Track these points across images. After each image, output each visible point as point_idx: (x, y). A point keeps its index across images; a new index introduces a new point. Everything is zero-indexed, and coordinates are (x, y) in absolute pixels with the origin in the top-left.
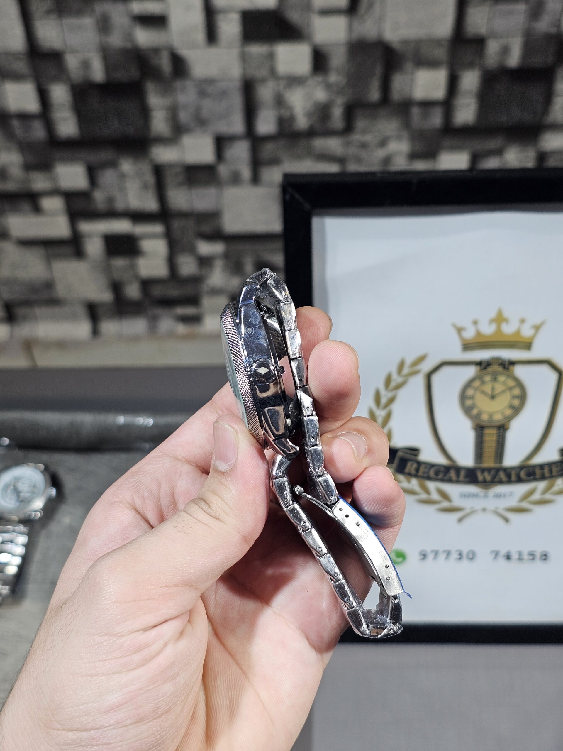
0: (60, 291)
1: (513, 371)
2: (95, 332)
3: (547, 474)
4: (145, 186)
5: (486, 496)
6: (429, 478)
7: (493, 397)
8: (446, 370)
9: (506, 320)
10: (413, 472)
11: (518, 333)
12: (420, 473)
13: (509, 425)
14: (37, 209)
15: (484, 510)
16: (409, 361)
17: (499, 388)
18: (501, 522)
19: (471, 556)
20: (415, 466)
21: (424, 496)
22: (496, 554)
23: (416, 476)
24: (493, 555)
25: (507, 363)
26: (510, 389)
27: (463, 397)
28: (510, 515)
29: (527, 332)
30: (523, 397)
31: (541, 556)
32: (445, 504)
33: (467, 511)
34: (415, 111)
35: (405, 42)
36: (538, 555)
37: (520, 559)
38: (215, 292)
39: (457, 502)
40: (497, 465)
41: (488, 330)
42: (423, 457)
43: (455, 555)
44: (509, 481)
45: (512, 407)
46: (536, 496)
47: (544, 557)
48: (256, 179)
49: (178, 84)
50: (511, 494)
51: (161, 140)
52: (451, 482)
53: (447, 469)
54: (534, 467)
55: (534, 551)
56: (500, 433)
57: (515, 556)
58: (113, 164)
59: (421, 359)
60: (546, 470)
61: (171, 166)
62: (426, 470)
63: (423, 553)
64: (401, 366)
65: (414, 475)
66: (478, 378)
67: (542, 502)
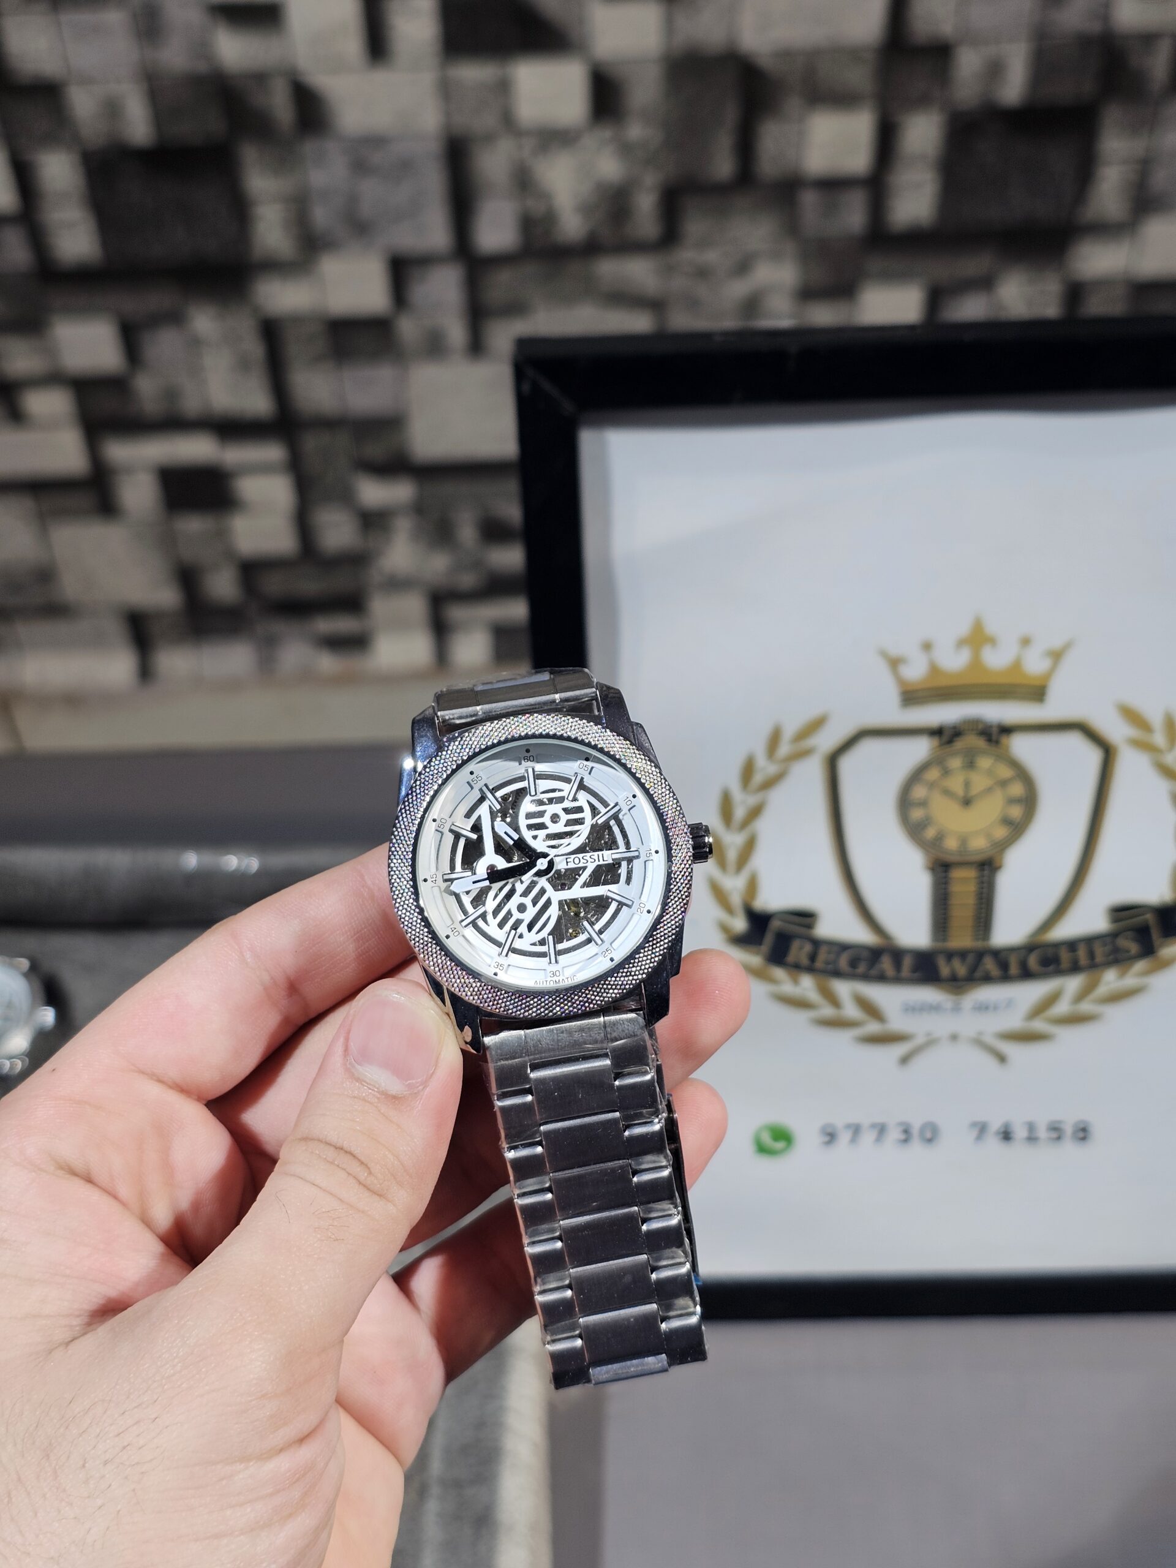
0: (70, 587)
1: (1007, 748)
2: (146, 672)
3: (1083, 960)
4: (243, 365)
5: (957, 1009)
6: (838, 974)
7: (967, 802)
8: (868, 748)
9: (992, 641)
10: (805, 961)
11: (1017, 665)
12: (819, 964)
13: (1001, 859)
14: (17, 416)
15: (954, 1038)
16: (789, 731)
17: (979, 782)
18: (990, 1062)
19: (928, 1135)
20: (808, 948)
21: (828, 1011)
22: (982, 1129)
23: (810, 969)
24: (975, 1133)
25: (995, 731)
26: (1004, 783)
27: (905, 803)
28: (1008, 1048)
29: (1035, 665)
30: (1029, 801)
31: (1075, 1133)
33: (920, 1040)
34: (809, 199)
35: (786, 54)
36: (1069, 1130)
37: (1032, 1139)
38: (397, 584)
39: (897, 1022)
40: (979, 944)
41: (953, 661)
42: (825, 929)
43: (894, 1134)
44: (1005, 977)
45: (1007, 821)
46: (1063, 1007)
47: (1081, 1135)
48: (476, 347)
49: (309, 147)
50: (1010, 1003)
51: (274, 266)
52: (884, 982)
53: (874, 954)
54: (1057, 945)
55: (1060, 1122)
56: (983, 876)
57: (1020, 1133)
58: (175, 318)
59: (816, 725)
60: (1082, 953)
61: (297, 320)
62: (832, 957)
63: (829, 1130)
64: (774, 740)
65: (806, 968)
66: (934, 762)
67: (1074, 1020)
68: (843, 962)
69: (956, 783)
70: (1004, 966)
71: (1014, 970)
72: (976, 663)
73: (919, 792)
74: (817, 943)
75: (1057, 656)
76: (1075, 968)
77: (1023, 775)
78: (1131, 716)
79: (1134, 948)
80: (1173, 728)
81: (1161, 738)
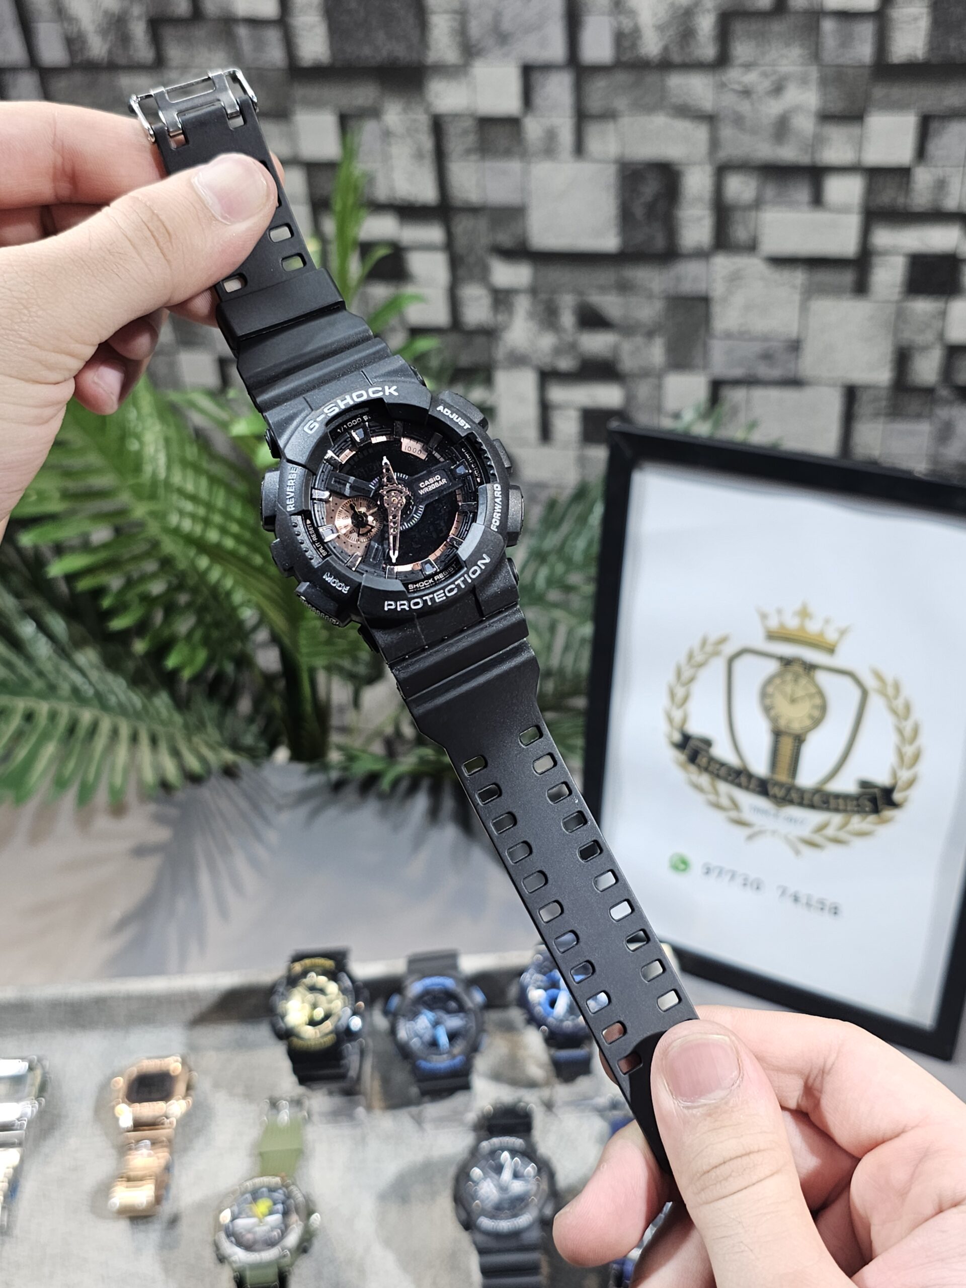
1: (814, 677)
3: (841, 807)
5: (776, 816)
7: (793, 701)
8: (748, 659)
9: (810, 616)
10: (705, 766)
11: (821, 634)
12: (711, 770)
13: (807, 736)
15: (774, 832)
16: (711, 639)
17: (800, 693)
18: (792, 853)
19: (755, 886)
20: (706, 759)
22: (784, 891)
24: (780, 892)
25: (807, 666)
27: (764, 694)
28: (802, 847)
29: (831, 636)
30: (823, 708)
31: (830, 909)
32: (734, 814)
33: (756, 829)
36: (828, 906)
37: (808, 905)
39: (747, 815)
40: (789, 780)
41: (792, 623)
43: (739, 880)
44: (801, 804)
46: (830, 831)
47: (834, 911)
50: (803, 821)
52: (741, 788)
53: (738, 772)
54: (829, 794)
55: (823, 899)
56: (796, 744)
57: (803, 900)
59: (723, 640)
60: (841, 802)
62: (718, 768)
63: (709, 867)
64: (704, 643)
65: (706, 769)
66: (779, 675)
67: (837, 841)
68: (723, 771)
69: (788, 689)
70: (802, 798)
71: (806, 802)
72: (802, 628)
73: (770, 690)
74: (712, 759)
75: (843, 633)
76: (837, 810)
77: (821, 694)
78: (878, 676)
79: (868, 806)
80: (897, 687)
81: (890, 691)
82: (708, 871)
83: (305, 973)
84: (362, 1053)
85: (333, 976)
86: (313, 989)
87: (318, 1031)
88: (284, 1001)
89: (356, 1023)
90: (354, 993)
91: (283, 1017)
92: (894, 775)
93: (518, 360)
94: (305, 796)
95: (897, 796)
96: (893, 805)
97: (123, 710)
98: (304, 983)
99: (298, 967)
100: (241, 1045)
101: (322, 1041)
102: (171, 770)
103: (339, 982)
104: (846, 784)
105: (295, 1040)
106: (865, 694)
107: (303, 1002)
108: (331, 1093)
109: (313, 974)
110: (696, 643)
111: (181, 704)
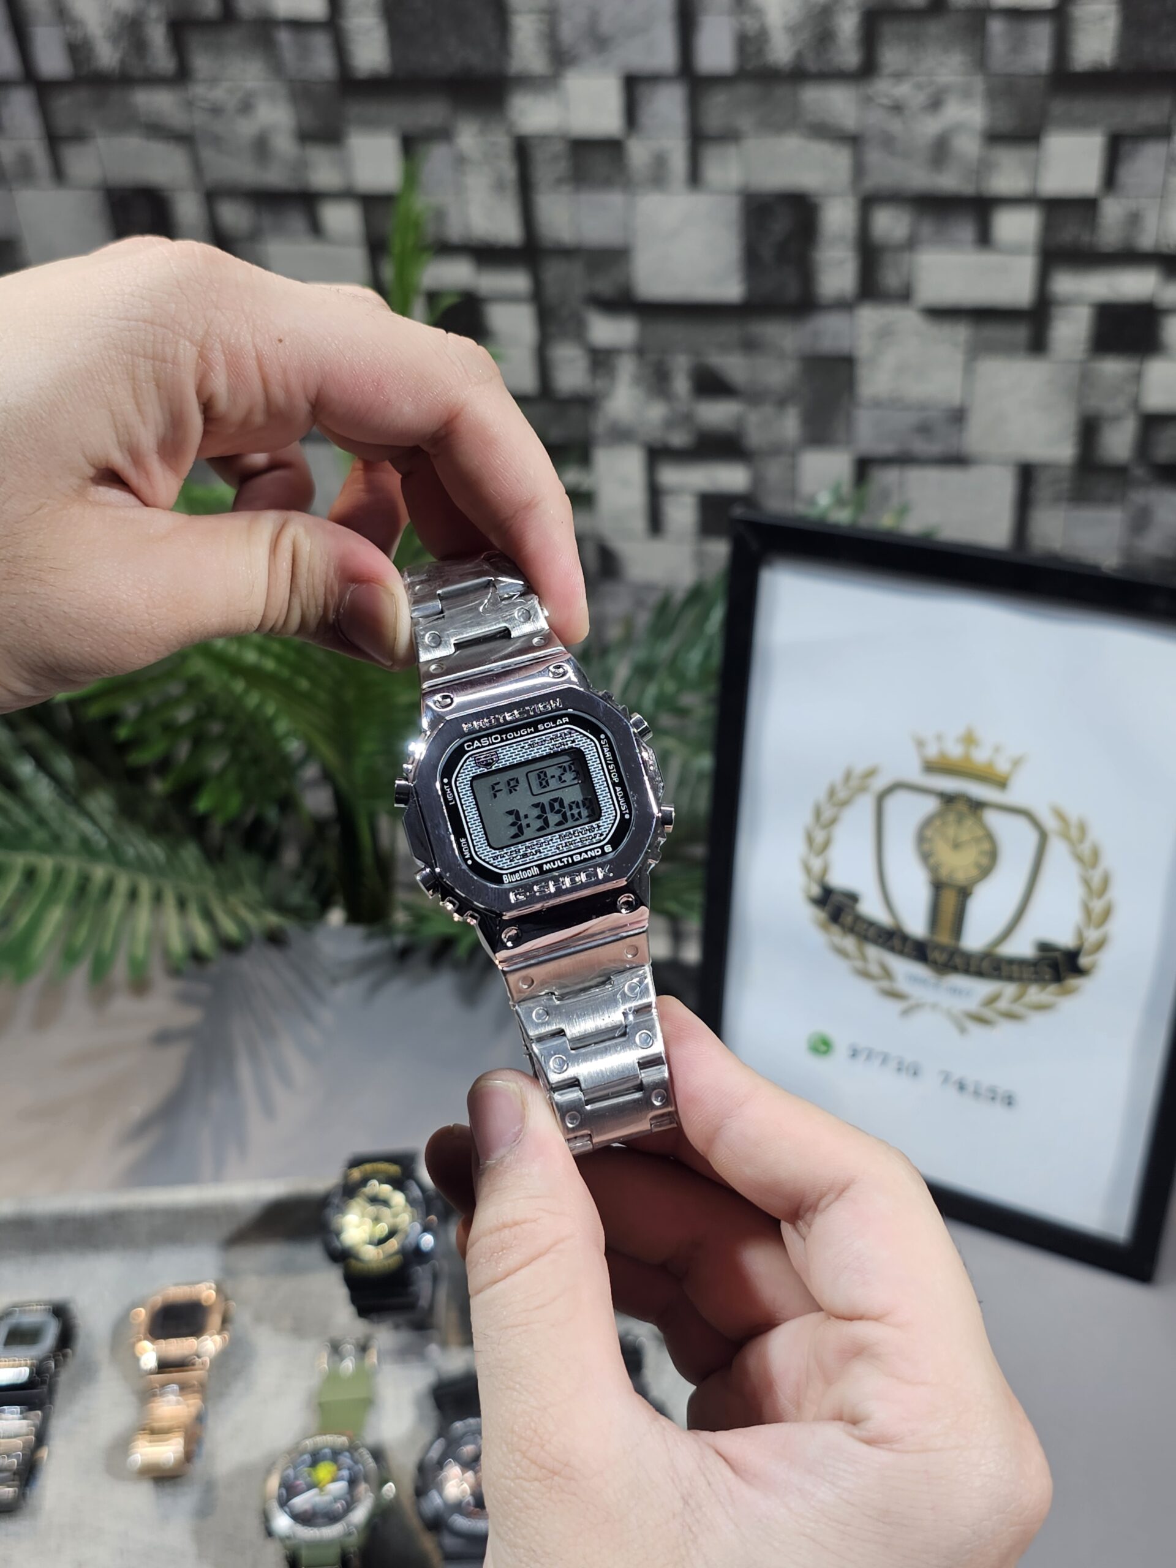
1: (982, 816)
3: (1016, 975)
5: (937, 986)
6: (868, 940)
7: (956, 846)
8: (902, 795)
9: (977, 743)
10: (850, 926)
12: (858, 931)
13: (973, 889)
16: (857, 772)
17: (965, 835)
18: (956, 1031)
19: (913, 1072)
20: (851, 917)
22: (946, 1078)
23: (853, 933)
24: (942, 1078)
25: (975, 803)
27: (922, 839)
28: (967, 1024)
29: (1002, 766)
30: (993, 855)
31: (1005, 1098)
32: (885, 984)
33: (912, 1002)
36: (999, 1095)
37: (976, 1093)
39: (901, 985)
40: (953, 943)
41: (955, 751)
43: (893, 1065)
44: (967, 971)
46: (1003, 1004)
47: (1008, 1101)
52: (894, 953)
53: (891, 933)
54: (1001, 958)
55: (994, 1086)
56: (960, 899)
57: (971, 1088)
59: (871, 773)
60: (1015, 969)
62: (865, 928)
63: (854, 1048)
64: (848, 776)
65: (850, 930)
66: (940, 815)
67: (1011, 1016)
68: (871, 932)
69: (951, 831)
70: (968, 964)
71: (973, 968)
72: (967, 757)
73: (929, 833)
74: (859, 918)
75: (1017, 763)
76: (1010, 978)
77: (990, 837)
78: (1060, 815)
79: (1048, 973)
80: (1083, 829)
81: (1074, 833)
82: (854, 1054)
83: (364, 1182)
84: (435, 1278)
85: (398, 1184)
86: (374, 1200)
87: (381, 1251)
88: (340, 1215)
89: (428, 1241)
90: (424, 1206)
91: (338, 1234)
92: (1080, 935)
93: (621, 435)
94: (363, 966)
95: (1084, 961)
96: (1080, 972)
97: (142, 866)
98: (363, 1193)
99: (356, 1174)
100: (288, 1269)
101: (386, 1263)
102: (203, 936)
103: (407, 1192)
104: (1021, 947)
105: (353, 1262)
106: (1043, 838)
107: (363, 1216)
108: (397, 1327)
109: (375, 1182)
110: (837, 776)
111: (214, 856)
